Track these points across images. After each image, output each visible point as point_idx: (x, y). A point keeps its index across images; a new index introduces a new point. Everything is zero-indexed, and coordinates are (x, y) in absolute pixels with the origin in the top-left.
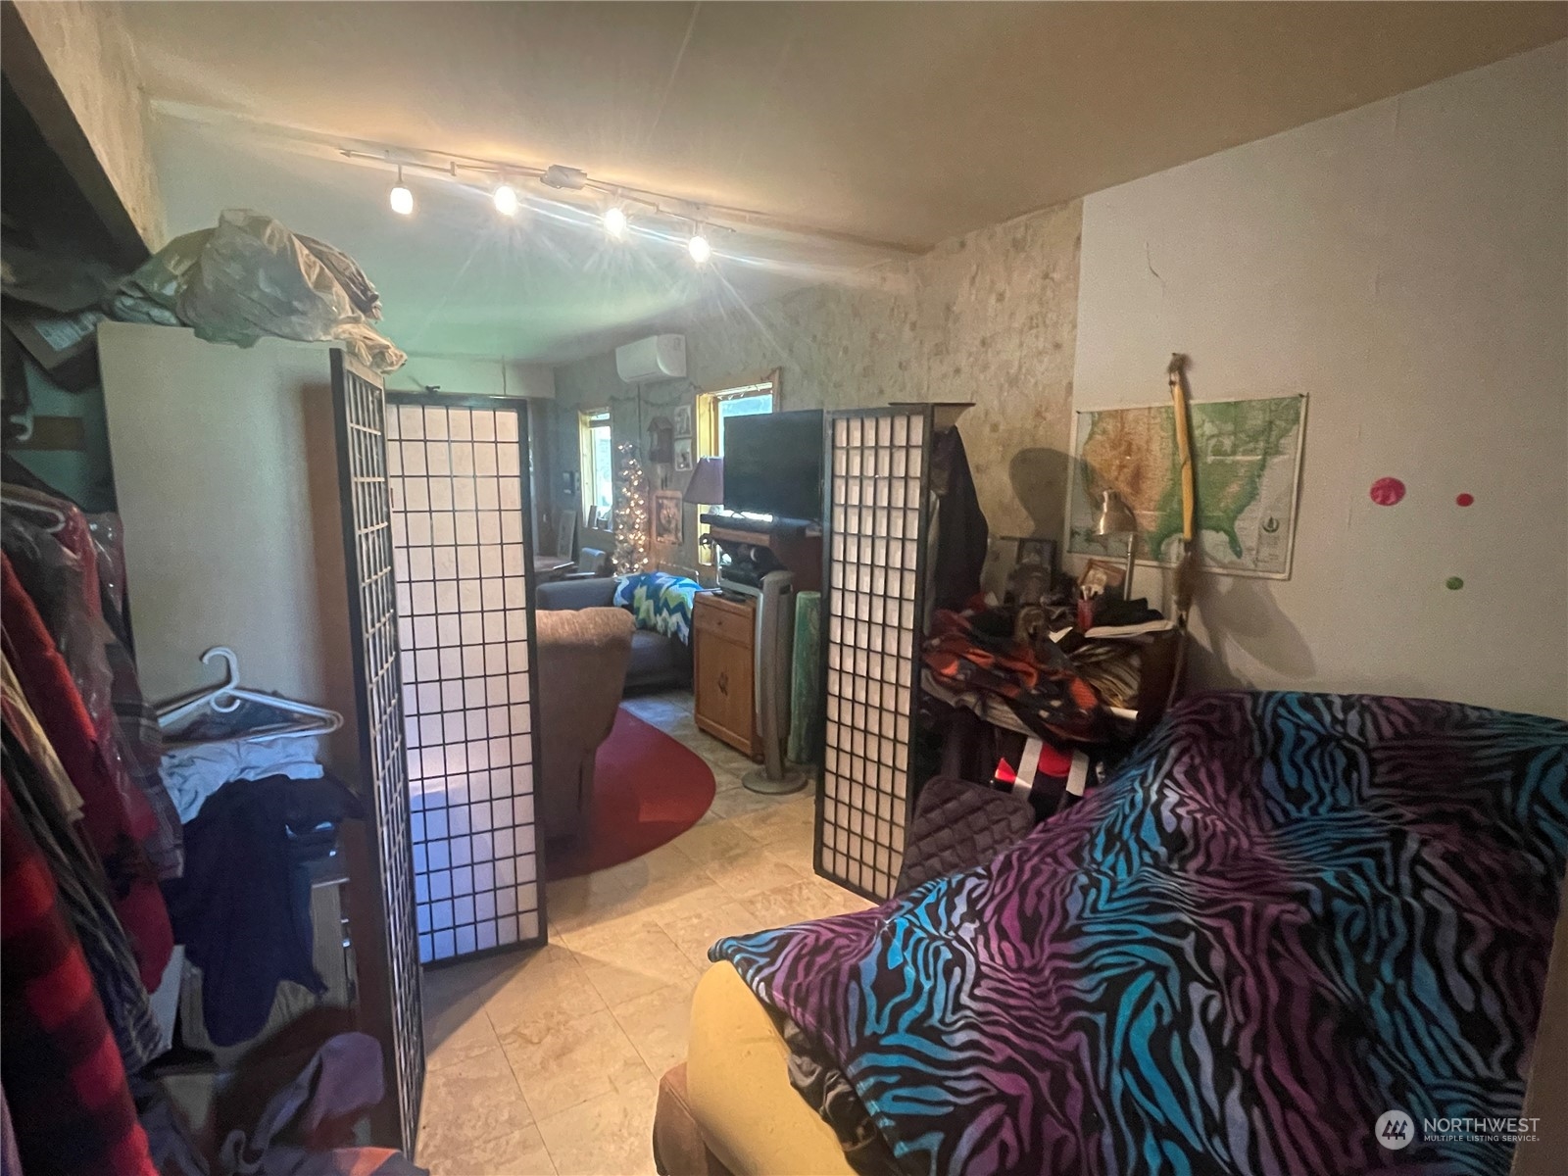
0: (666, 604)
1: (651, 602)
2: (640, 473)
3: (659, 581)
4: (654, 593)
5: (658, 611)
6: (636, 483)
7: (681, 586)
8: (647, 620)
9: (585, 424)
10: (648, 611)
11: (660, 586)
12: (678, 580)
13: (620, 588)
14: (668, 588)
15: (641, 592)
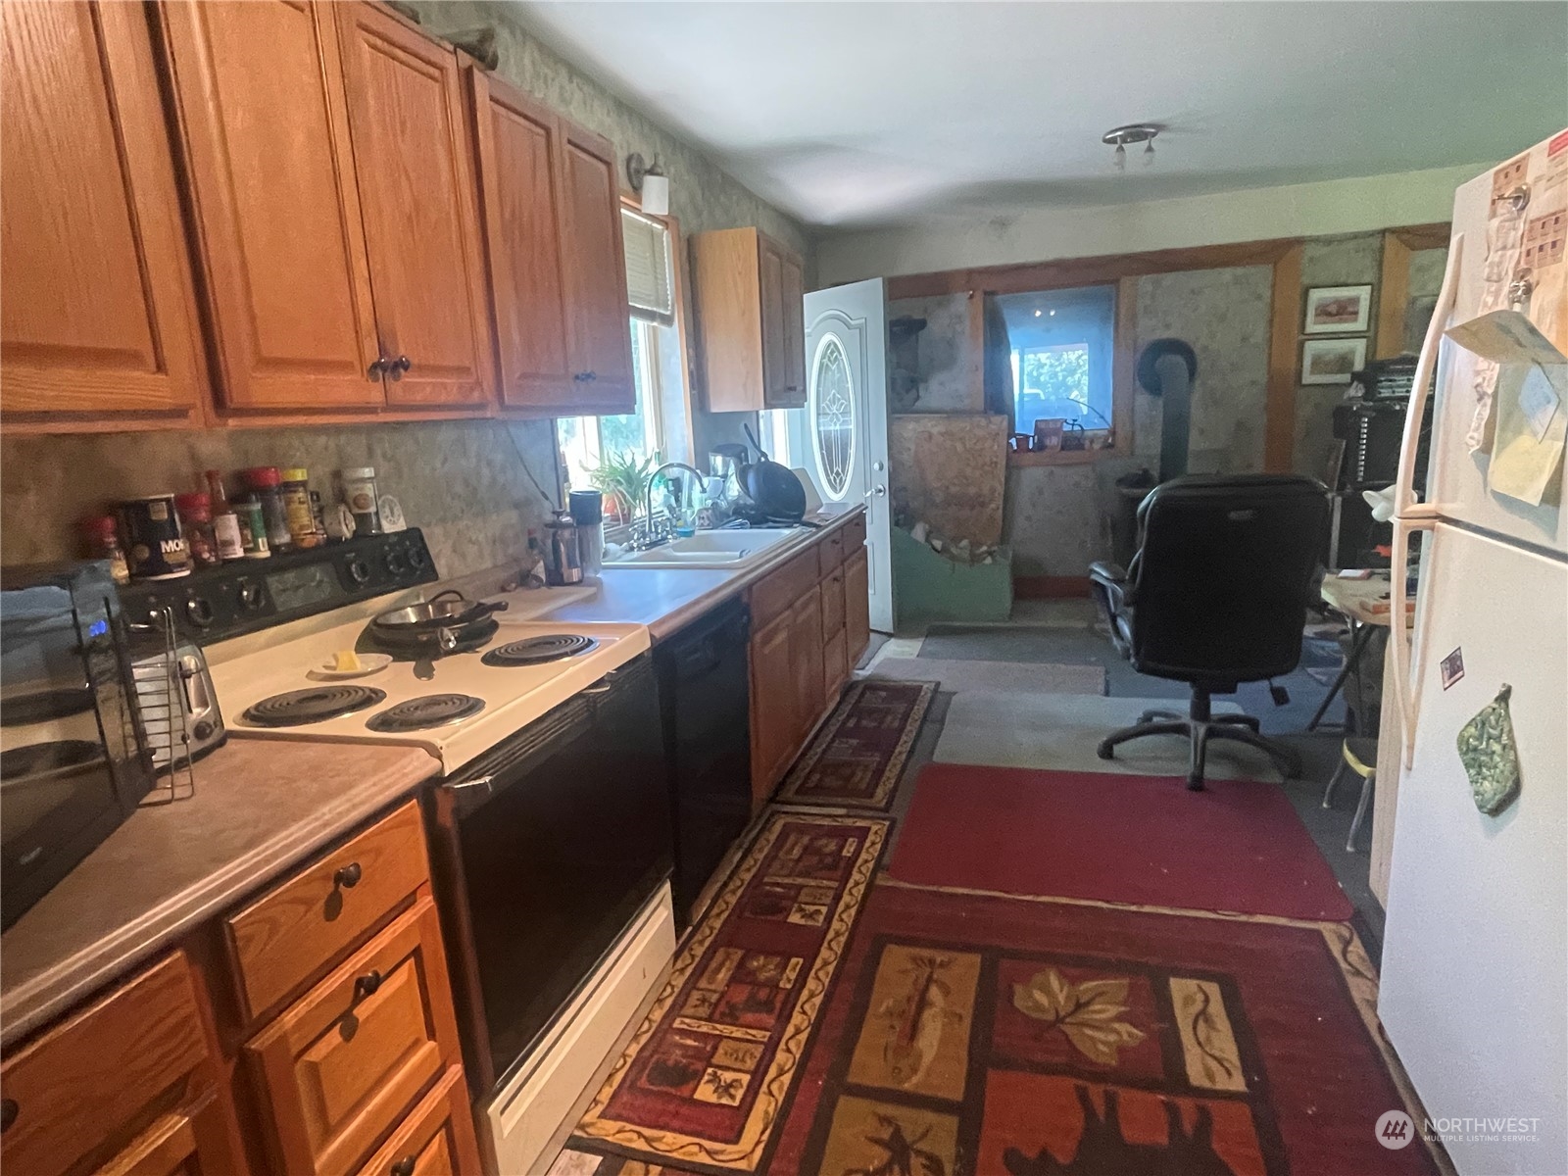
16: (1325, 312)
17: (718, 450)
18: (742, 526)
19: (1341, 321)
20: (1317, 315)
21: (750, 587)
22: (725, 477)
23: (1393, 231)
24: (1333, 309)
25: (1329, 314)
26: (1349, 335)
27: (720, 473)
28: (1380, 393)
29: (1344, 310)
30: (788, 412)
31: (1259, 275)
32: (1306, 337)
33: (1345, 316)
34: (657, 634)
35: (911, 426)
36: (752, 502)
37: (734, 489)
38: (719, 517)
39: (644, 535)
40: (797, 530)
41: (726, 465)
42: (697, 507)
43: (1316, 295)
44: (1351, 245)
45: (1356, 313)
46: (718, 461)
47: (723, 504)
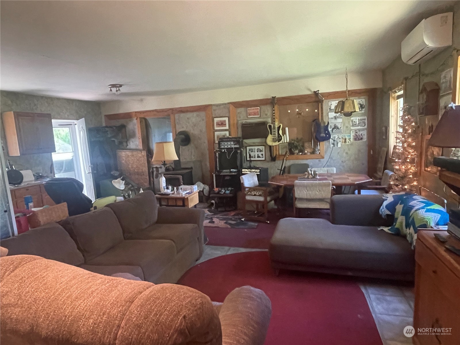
0: (413, 223)
1: (404, 217)
2: (413, 124)
3: (412, 203)
4: (407, 212)
5: (408, 226)
6: (410, 131)
7: (428, 211)
8: (400, 229)
9: (394, 98)
10: (401, 223)
11: (412, 207)
12: (428, 205)
13: (385, 203)
14: (416, 210)
15: (399, 208)
16: (218, 124)
19: (222, 126)
20: (217, 125)
23: (231, 103)
24: (220, 123)
25: (219, 125)
26: (225, 130)
28: (221, 147)
29: (222, 124)
31: (203, 114)
32: (215, 131)
33: (223, 125)
35: (123, 153)
43: (216, 120)
44: (222, 106)
45: (226, 124)
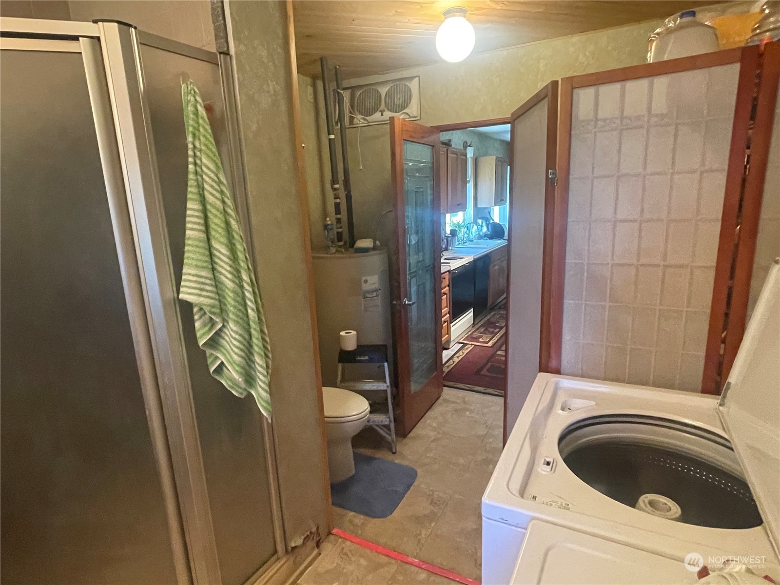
17: (480, 218)
18: (486, 239)
21: (490, 253)
22: (482, 226)
27: (480, 225)
30: (500, 208)
34: (475, 258)
36: (489, 233)
37: (485, 229)
38: (480, 237)
39: (462, 240)
40: (502, 241)
41: (482, 222)
42: (474, 234)
46: (480, 221)
47: (481, 234)
